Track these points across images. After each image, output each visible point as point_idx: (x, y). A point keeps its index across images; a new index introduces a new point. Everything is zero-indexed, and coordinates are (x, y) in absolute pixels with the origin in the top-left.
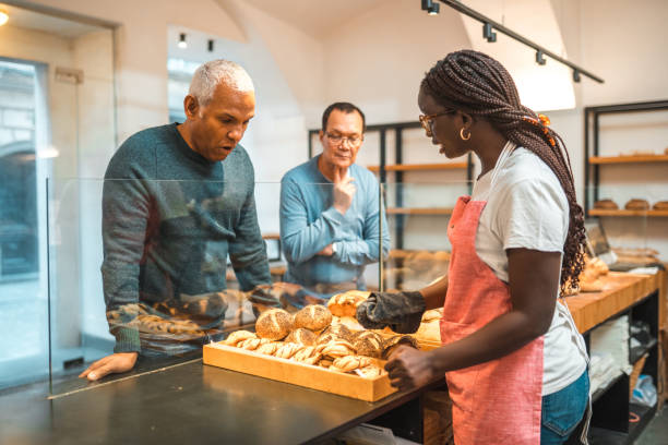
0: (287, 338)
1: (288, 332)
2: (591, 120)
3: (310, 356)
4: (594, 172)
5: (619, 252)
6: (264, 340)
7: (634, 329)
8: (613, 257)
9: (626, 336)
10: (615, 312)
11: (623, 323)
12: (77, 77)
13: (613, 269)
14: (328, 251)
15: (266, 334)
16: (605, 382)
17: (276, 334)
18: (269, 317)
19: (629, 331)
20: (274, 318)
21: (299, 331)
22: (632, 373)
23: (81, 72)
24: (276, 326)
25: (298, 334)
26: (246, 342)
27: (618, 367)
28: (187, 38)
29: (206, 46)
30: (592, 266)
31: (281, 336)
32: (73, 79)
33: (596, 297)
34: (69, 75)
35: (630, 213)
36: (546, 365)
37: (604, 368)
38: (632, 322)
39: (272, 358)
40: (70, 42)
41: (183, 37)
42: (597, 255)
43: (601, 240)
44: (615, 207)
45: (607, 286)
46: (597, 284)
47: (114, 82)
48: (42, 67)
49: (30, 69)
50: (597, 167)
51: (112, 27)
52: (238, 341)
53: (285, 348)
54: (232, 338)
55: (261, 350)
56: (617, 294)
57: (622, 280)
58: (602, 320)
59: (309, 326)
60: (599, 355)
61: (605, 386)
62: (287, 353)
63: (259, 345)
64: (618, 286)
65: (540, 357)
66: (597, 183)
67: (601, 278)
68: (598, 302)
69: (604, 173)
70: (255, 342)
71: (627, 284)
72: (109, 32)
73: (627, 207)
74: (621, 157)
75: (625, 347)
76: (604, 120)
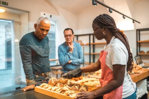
0: (56, 85)
1: (56, 84)
2: (138, 32)
3: (60, 90)
4: (139, 44)
5: (145, 63)
6: (49, 86)
7: (148, 82)
8: (143, 65)
9: (146, 84)
10: (143, 78)
11: (145, 81)
12: (20, 24)
13: (143, 68)
14: (70, 62)
15: (51, 84)
16: (140, 96)
17: (53, 84)
18: (51, 80)
19: (147, 83)
20: (53, 80)
21: (59, 83)
22: (148, 93)
23: (21, 22)
24: (53, 82)
25: (58, 84)
26: (45, 86)
27: (144, 92)
28: (45, 15)
29: (50, 16)
30: (138, 67)
31: (54, 85)
32: (19, 24)
33: (138, 75)
34: (18, 23)
35: (148, 54)
36: (123, 91)
37: (140, 92)
38: (147, 81)
39: (50, 91)
40: (19, 16)
41: (44, 14)
42: (139, 64)
43: (140, 60)
44: (144, 53)
45: (141, 72)
46: (138, 71)
47: (28, 24)
48: (13, 21)
49: (11, 22)
50: (140, 43)
51: (28, 12)
52: (43, 86)
53: (54, 88)
54: (42, 85)
55: (48, 88)
56: (143, 74)
57: (145, 70)
58: (139, 80)
59: (62, 82)
60: (139, 89)
61: (141, 97)
62: (54, 89)
63: (48, 87)
64: (144, 72)
65: (122, 89)
66: (140, 47)
67: (140, 70)
68: (138, 76)
69: (141, 45)
70: (47, 86)
71: (146, 71)
72: (27, 13)
73: (147, 53)
74: (145, 41)
75: (146, 87)
76: (141, 32)
